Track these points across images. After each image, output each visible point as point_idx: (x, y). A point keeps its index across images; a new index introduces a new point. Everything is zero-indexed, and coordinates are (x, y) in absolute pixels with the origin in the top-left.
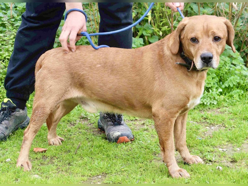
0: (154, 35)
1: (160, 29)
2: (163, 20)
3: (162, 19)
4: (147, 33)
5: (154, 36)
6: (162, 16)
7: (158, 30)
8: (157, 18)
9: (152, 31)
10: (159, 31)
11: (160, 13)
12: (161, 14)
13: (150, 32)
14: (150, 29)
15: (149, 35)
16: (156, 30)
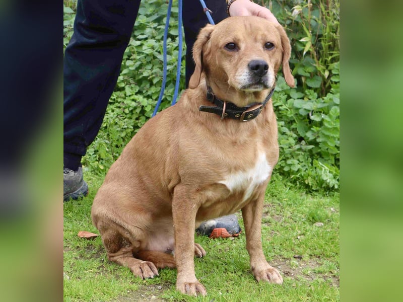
0: (317, 75)
1: (327, 67)
2: (334, 52)
3: (333, 50)
4: (306, 72)
5: (316, 77)
6: (332, 46)
7: (324, 68)
8: (324, 49)
9: (314, 69)
10: (324, 71)
11: (329, 42)
12: (331, 43)
13: (311, 69)
14: (311, 65)
15: (308, 75)
16: (320, 67)
